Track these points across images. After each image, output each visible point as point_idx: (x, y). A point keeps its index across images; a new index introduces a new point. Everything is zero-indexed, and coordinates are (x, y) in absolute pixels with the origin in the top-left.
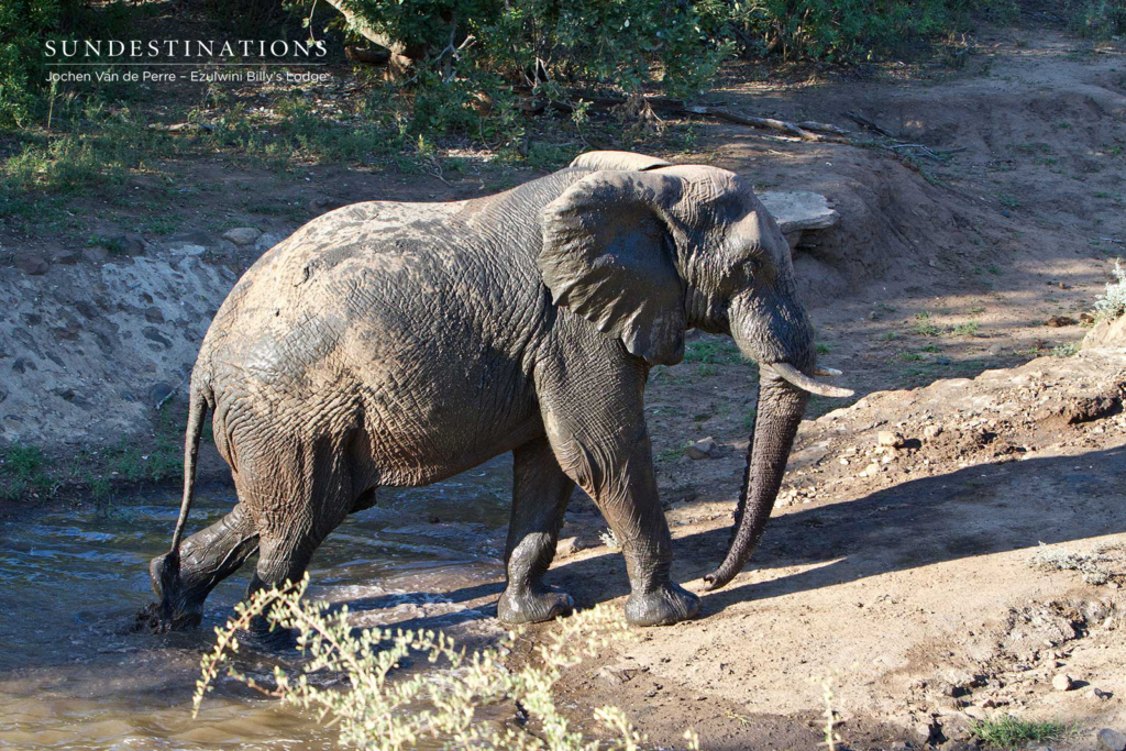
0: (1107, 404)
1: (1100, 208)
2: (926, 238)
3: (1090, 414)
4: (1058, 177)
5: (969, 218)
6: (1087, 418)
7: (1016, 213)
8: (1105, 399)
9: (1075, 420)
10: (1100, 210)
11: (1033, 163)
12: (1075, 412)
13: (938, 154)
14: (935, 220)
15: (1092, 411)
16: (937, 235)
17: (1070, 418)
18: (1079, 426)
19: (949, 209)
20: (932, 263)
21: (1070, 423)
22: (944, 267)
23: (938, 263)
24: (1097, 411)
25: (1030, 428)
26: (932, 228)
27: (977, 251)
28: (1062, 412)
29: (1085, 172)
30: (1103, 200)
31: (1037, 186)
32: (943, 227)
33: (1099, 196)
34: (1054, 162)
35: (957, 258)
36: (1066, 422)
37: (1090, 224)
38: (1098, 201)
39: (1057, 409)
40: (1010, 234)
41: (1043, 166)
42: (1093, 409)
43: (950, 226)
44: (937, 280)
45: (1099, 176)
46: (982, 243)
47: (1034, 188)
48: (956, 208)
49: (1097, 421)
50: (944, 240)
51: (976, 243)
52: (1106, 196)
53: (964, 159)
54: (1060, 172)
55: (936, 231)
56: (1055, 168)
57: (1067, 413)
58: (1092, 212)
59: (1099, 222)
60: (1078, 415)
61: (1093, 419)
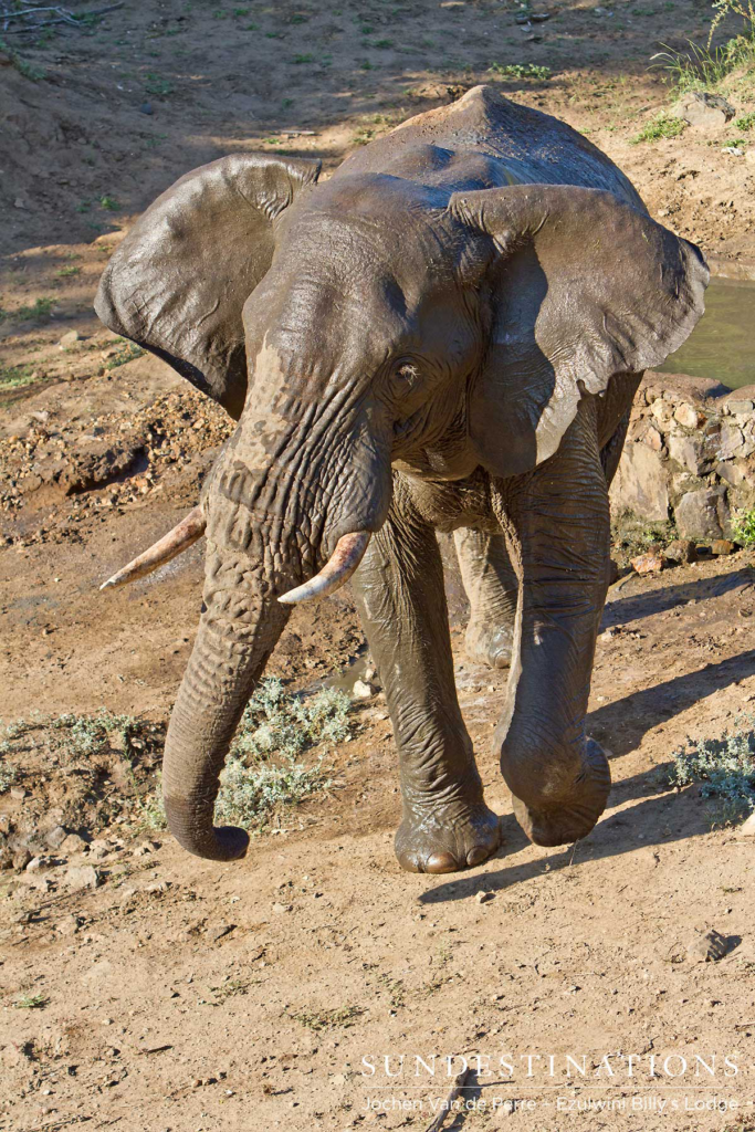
0: (122, 461)
1: (294, 82)
2: (15, 164)
3: (97, 478)
4: (246, 36)
5: (85, 125)
6: (93, 485)
7: (166, 105)
8: (120, 452)
9: (76, 489)
10: (294, 85)
11: (215, 18)
12: (74, 479)
13: (83, 17)
14: (31, 136)
15: (99, 474)
16: (31, 158)
17: (68, 486)
18: (81, 497)
19: (56, 116)
20: (19, 203)
21: (69, 494)
22: (35, 206)
23: (29, 202)
24: (108, 473)
25: (12, 505)
26: (25, 148)
27: (91, 176)
28: (56, 478)
29: (287, 24)
30: (302, 68)
31: (212, 55)
32: (44, 145)
33: (298, 62)
34: (245, 14)
35: (57, 190)
36: (63, 493)
37: (273, 108)
38: (295, 69)
39: (49, 476)
40: (145, 143)
41: (229, 21)
42: (102, 471)
43: (53, 142)
44: (22, 229)
45: (305, 29)
46: (101, 162)
47: (205, 59)
48: (67, 112)
49: (108, 488)
50: (40, 165)
51: (91, 163)
52: (307, 61)
53: (119, 21)
54: (251, 28)
55: (31, 152)
56: (246, 22)
57: (63, 480)
58: (282, 89)
59: (289, 104)
60: (79, 481)
61: (102, 484)
